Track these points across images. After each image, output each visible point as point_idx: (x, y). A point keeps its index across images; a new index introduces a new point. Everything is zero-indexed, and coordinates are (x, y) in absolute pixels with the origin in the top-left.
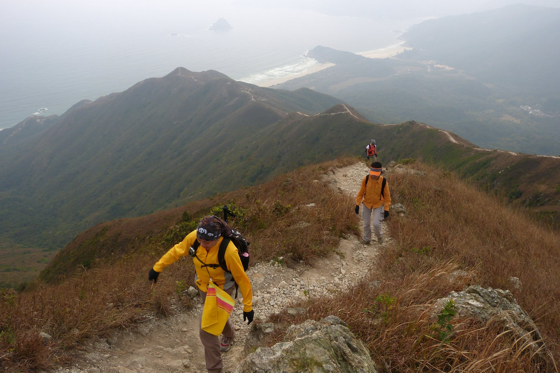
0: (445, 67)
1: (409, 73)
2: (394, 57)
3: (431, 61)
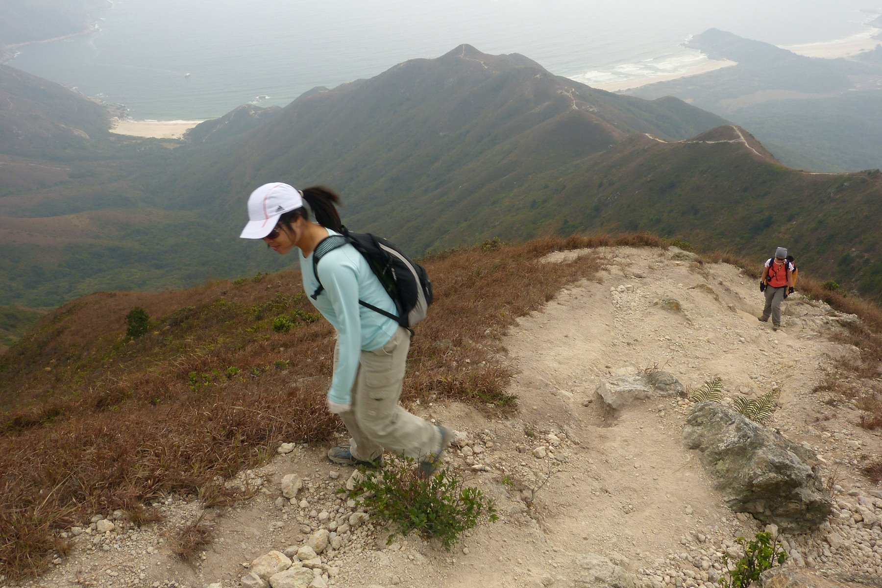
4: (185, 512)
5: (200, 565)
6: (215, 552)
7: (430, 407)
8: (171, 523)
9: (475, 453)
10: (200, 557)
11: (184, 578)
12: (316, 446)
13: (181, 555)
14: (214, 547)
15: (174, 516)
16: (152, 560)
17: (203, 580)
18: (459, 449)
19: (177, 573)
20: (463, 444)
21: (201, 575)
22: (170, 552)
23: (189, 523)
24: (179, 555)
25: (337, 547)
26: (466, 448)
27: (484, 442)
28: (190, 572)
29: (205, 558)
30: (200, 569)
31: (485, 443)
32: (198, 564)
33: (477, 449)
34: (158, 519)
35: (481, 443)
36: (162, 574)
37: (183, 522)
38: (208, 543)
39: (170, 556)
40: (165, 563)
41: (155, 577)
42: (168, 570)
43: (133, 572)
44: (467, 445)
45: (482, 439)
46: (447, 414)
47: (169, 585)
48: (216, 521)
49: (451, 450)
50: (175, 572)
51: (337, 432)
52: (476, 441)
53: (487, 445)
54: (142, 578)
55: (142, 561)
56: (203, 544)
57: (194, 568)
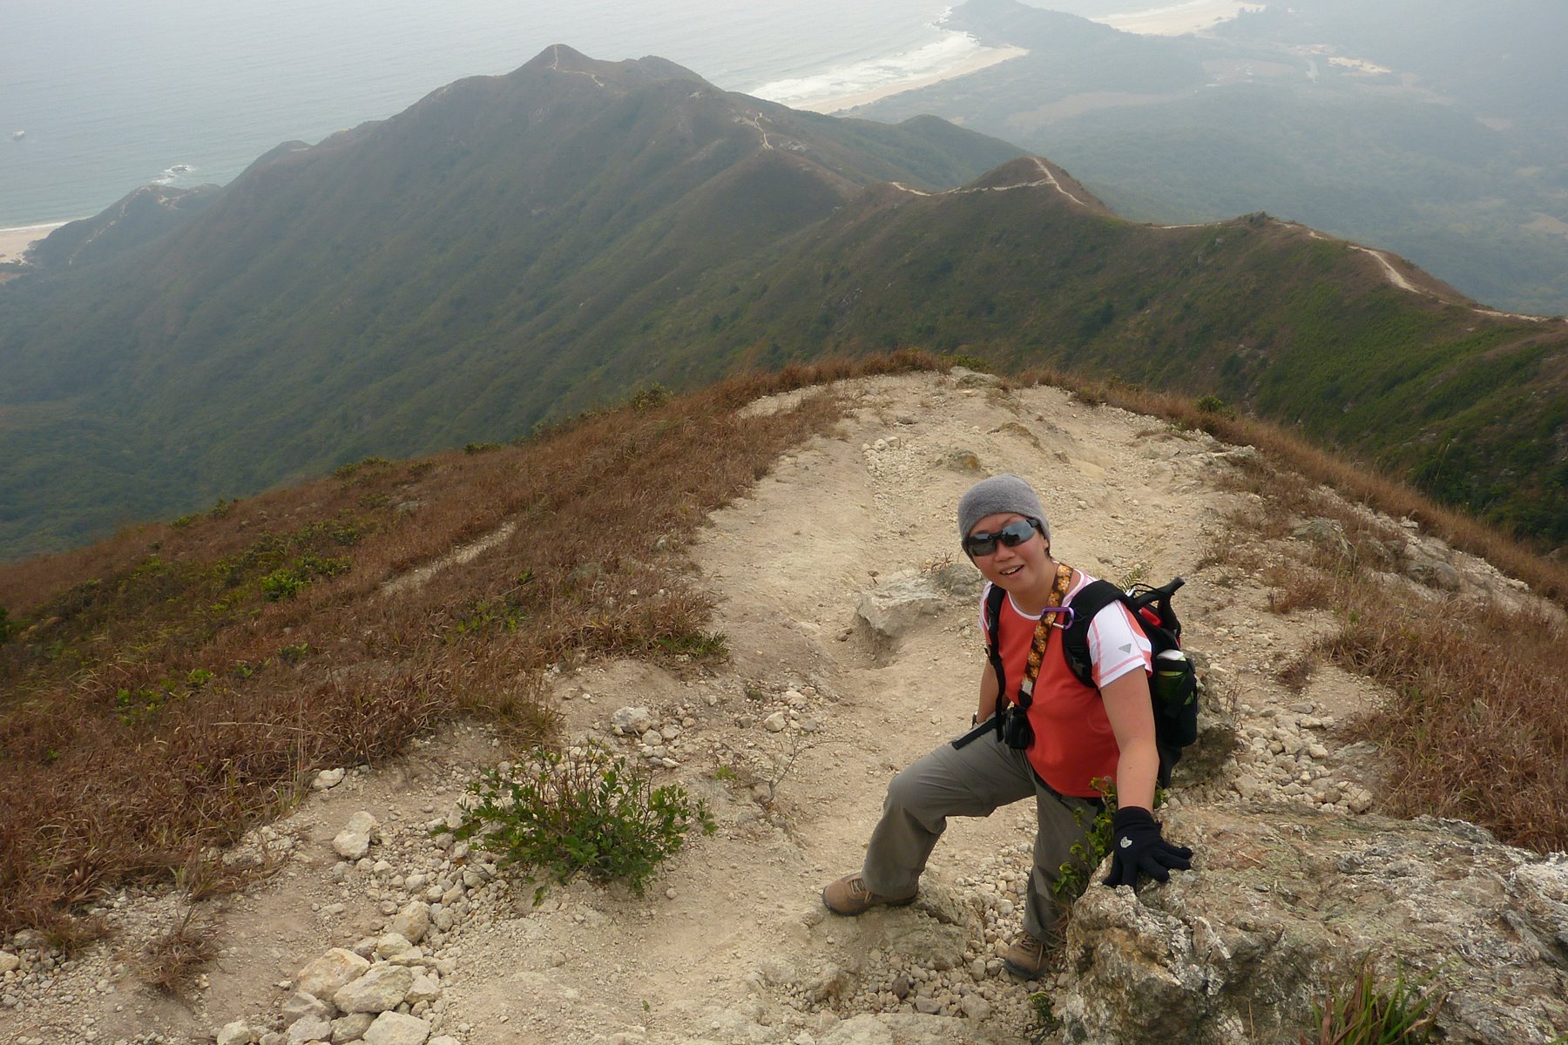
0: (1361, 66)
1: (1250, 81)
2: (1206, 31)
3: (1320, 46)
4: (154, 915)
5: (200, 998)
6: (223, 971)
7: (579, 674)
8: (132, 938)
9: (666, 740)
10: (197, 985)
11: (172, 1025)
12: (384, 767)
13: (161, 986)
14: (221, 964)
15: (135, 924)
16: (107, 1006)
17: (210, 1023)
18: (636, 736)
19: (157, 1019)
20: (643, 727)
21: (205, 1015)
22: (138, 986)
23: (166, 932)
24: (157, 988)
25: (448, 926)
26: (650, 734)
27: (678, 719)
28: (182, 1015)
29: (206, 984)
30: (201, 1004)
31: (681, 721)
32: (196, 997)
33: (669, 732)
34: (103, 935)
35: (674, 721)
36: (128, 1026)
37: (155, 931)
38: (208, 959)
39: (139, 993)
40: (132, 1006)
41: (116, 1032)
42: (139, 1017)
43: (72, 1032)
44: (651, 727)
45: (674, 715)
46: (610, 681)
47: (145, 1042)
48: (217, 920)
49: (624, 741)
50: (153, 1017)
51: (417, 737)
52: (665, 720)
53: (684, 724)
54: (91, 1039)
55: (85, 1011)
56: (201, 962)
57: (189, 1006)
